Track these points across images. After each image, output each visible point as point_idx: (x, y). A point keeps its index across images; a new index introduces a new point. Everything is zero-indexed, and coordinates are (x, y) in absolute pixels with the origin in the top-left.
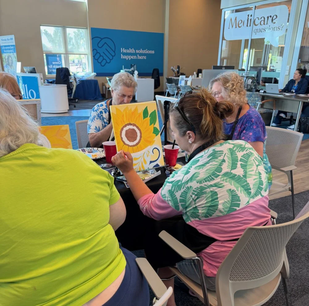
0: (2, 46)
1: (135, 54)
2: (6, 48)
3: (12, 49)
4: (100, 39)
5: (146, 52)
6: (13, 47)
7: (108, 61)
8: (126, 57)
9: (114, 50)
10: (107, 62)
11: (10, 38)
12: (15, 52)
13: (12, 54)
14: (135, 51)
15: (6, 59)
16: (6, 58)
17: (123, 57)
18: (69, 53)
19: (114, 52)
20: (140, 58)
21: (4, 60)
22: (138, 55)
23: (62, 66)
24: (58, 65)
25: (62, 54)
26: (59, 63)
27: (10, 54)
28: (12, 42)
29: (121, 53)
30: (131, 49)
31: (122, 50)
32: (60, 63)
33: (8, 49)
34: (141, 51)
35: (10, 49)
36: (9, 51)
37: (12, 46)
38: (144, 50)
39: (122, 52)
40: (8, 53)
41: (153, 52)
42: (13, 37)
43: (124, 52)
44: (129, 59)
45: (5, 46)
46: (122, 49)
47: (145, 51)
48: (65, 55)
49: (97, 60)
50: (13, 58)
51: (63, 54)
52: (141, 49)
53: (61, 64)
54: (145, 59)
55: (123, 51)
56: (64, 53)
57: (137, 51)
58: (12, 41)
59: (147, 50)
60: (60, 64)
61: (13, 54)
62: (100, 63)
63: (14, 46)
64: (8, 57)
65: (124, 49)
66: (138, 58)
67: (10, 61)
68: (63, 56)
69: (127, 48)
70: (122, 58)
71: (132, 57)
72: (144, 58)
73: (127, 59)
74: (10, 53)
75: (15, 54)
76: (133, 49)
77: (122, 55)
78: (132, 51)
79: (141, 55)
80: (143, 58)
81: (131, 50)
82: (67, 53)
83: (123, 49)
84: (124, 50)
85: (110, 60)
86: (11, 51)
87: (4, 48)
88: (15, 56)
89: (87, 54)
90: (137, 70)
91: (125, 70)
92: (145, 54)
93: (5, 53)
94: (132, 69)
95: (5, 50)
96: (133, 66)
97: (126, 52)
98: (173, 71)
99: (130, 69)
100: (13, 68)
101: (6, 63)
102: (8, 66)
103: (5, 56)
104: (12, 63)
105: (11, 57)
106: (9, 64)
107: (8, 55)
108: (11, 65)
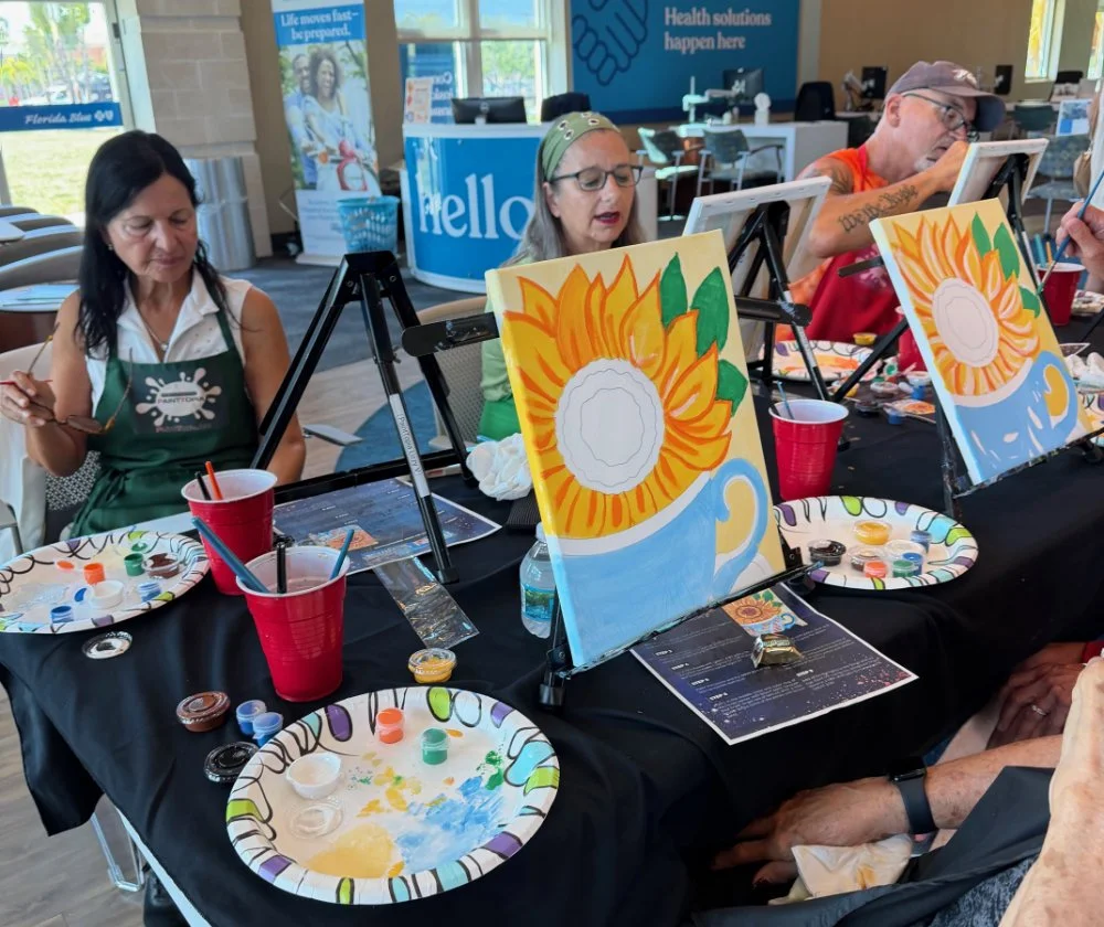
0: (285, 13)
1: (710, 31)
2: (305, 20)
3: (340, 24)
6: (347, 16)
7: (623, 62)
8: (679, 43)
9: (643, 18)
10: (618, 68)
12: (356, 36)
13: (338, 44)
14: (712, 20)
15: (298, 71)
16: (305, 62)
17: (671, 43)
18: (484, 35)
19: (643, 23)
20: (726, 43)
21: (289, 73)
22: (719, 34)
23: (455, 93)
24: (443, 88)
25: (455, 40)
26: (444, 80)
27: (325, 47)
29: (666, 28)
30: (699, 9)
31: (668, 16)
32: (447, 78)
33: (315, 26)
34: (730, 18)
35: (328, 26)
36: (321, 34)
37: (342, 9)
38: (739, 11)
39: (667, 22)
40: (314, 40)
41: (764, 20)
43: (674, 23)
44: (690, 49)
45: (298, 14)
46: (667, 10)
47: (742, 15)
48: (470, 44)
49: (586, 59)
50: (341, 65)
51: (461, 40)
52: (730, 11)
53: (453, 86)
54: (741, 46)
55: (671, 20)
56: (465, 34)
57: (718, 20)
59: (747, 11)
60: (448, 83)
61: (348, 45)
62: (596, 72)
63: (353, 8)
64: (316, 61)
65: (674, 10)
66: (719, 47)
67: (325, 78)
68: (458, 49)
69: (684, 9)
70: (667, 47)
71: (700, 44)
72: (737, 44)
73: (684, 52)
74: (328, 40)
75: (359, 47)
76: (704, 10)
77: (667, 34)
78: (697, 17)
79: (729, 31)
80: (735, 46)
81: (699, 14)
82: (475, 39)
83: (671, 12)
84: (674, 16)
85: (630, 57)
86: (334, 32)
87: (292, 21)
88: (356, 52)
89: (541, 39)
90: (763, 90)
91: (707, 93)
92: (740, 27)
93: (299, 42)
94: (738, 88)
95: (298, 28)
96: (740, 77)
97: (680, 23)
98: (848, 88)
99: (729, 88)
100: (337, 107)
101: (298, 89)
102: (309, 98)
103: (295, 54)
104: (335, 85)
105: (331, 59)
106: (315, 91)
107: (315, 50)
108: (326, 92)
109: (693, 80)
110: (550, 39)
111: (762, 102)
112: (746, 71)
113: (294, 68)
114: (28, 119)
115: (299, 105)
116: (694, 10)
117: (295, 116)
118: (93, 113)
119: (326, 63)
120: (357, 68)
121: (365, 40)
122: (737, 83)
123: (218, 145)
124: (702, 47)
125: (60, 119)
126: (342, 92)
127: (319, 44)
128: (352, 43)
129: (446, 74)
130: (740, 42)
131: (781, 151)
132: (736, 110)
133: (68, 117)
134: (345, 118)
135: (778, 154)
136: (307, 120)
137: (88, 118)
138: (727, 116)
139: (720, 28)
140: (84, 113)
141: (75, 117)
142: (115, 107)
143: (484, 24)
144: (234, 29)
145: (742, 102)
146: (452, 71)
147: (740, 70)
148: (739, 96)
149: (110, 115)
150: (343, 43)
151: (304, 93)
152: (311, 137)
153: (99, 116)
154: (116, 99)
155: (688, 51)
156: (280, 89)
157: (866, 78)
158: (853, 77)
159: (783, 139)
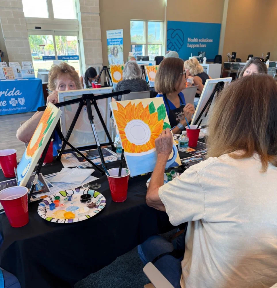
0: (109, 39)
1: (198, 43)
2: (113, 40)
3: (119, 41)
4: (173, 31)
5: (207, 40)
6: (120, 40)
7: (178, 49)
8: (191, 46)
9: (183, 40)
10: (176, 50)
11: (118, 32)
12: (121, 44)
13: (118, 45)
14: (199, 41)
15: (111, 50)
16: (112, 48)
17: (189, 46)
18: (149, 43)
20: (201, 46)
21: (109, 51)
22: (200, 44)
24: (140, 54)
25: (143, 44)
27: (116, 46)
28: (119, 35)
29: (188, 42)
30: (196, 38)
31: (188, 40)
33: (113, 42)
34: (203, 40)
36: (115, 43)
37: (119, 39)
38: (205, 39)
39: (188, 41)
40: (114, 44)
41: (211, 41)
42: (122, 31)
46: (188, 38)
47: (206, 40)
48: (146, 45)
49: (170, 49)
50: (118, 49)
51: (144, 44)
52: (203, 39)
53: (142, 54)
54: (205, 47)
55: (189, 41)
56: (145, 43)
57: (200, 41)
58: (120, 34)
59: (207, 39)
61: (120, 45)
63: (121, 38)
64: (114, 48)
65: (190, 38)
67: (116, 52)
68: (143, 46)
69: (192, 38)
70: (188, 47)
74: (117, 44)
75: (122, 46)
76: (197, 38)
77: (188, 44)
78: (195, 40)
79: (202, 43)
82: (147, 44)
83: (189, 39)
84: (190, 40)
86: (117, 43)
87: (110, 40)
88: (121, 47)
89: (161, 44)
90: (205, 56)
92: (205, 42)
93: (111, 45)
94: (200, 56)
95: (111, 42)
97: (191, 41)
98: (228, 57)
99: (199, 56)
100: (117, 58)
101: (111, 53)
103: (110, 47)
104: (117, 53)
105: (117, 48)
106: (114, 54)
107: (114, 46)
108: (116, 54)
109: (192, 54)
110: (163, 44)
111: (205, 59)
112: (202, 52)
113: (110, 49)
114: (63, 58)
115: (111, 57)
116: (195, 38)
117: (110, 59)
118: (74, 57)
119: (116, 49)
120: (121, 50)
121: (123, 45)
122: (200, 55)
123: (95, 64)
124: (196, 47)
125: (68, 58)
126: (118, 55)
127: (115, 45)
128: (121, 45)
129: (140, 51)
130: (205, 46)
132: (200, 61)
133: (70, 58)
134: (118, 59)
135: (206, 70)
136: (112, 60)
137: (73, 58)
139: (200, 42)
140: (73, 57)
141: (71, 58)
142: (78, 56)
143: (149, 41)
144: (100, 42)
145: (201, 59)
146: (142, 51)
147: (201, 52)
148: (201, 58)
149: (77, 58)
150: (119, 45)
151: (112, 54)
152: (112, 63)
153: (75, 58)
154: (78, 55)
155: (193, 47)
157: (232, 54)
158: (229, 54)
159: (207, 67)
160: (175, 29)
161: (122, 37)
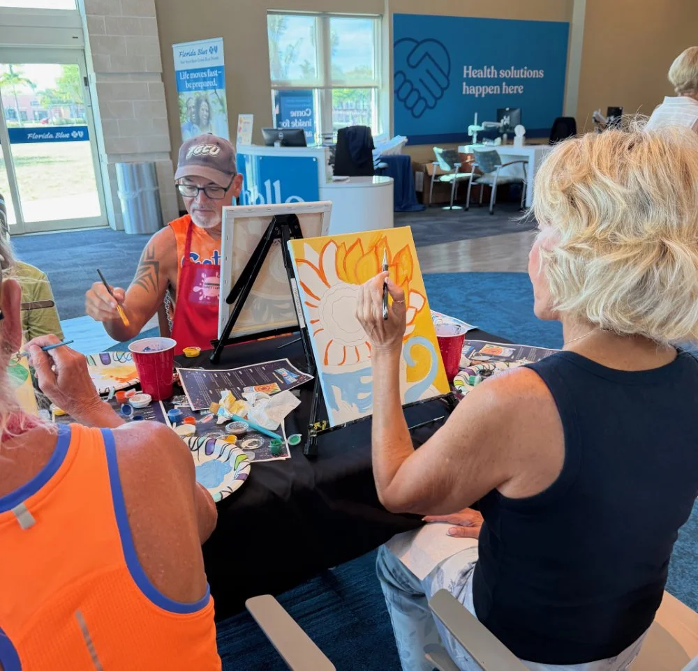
0: (182, 71)
1: (497, 82)
2: (193, 76)
3: (212, 79)
4: (414, 44)
5: (524, 73)
6: (215, 73)
7: (431, 102)
8: (474, 90)
9: (446, 73)
10: (427, 106)
11: (208, 48)
12: (220, 87)
13: (210, 91)
14: (498, 74)
15: (189, 108)
16: (193, 103)
17: (467, 90)
18: (333, 85)
19: (447, 77)
20: (508, 90)
21: (184, 110)
22: (504, 84)
25: (315, 88)
26: (305, 114)
27: (203, 93)
28: (213, 59)
29: (464, 80)
30: (489, 67)
31: (465, 72)
32: (308, 112)
33: (196, 80)
34: (513, 73)
35: (205, 79)
36: (201, 84)
37: (212, 69)
38: (520, 69)
39: (465, 76)
40: (198, 89)
41: (539, 74)
42: (218, 42)
43: (470, 76)
44: (481, 93)
45: (189, 71)
46: (465, 67)
47: (522, 71)
48: (323, 91)
49: (405, 101)
50: (212, 105)
51: (318, 88)
52: (513, 68)
53: (311, 117)
54: (520, 92)
55: (468, 74)
56: (321, 84)
57: (503, 74)
58: (214, 55)
59: (526, 68)
60: (308, 115)
61: (216, 92)
62: (412, 109)
63: (219, 68)
64: (198, 102)
65: (470, 67)
66: (504, 92)
67: (203, 113)
68: (316, 93)
69: (478, 66)
70: (464, 93)
71: (489, 90)
72: (517, 90)
73: (477, 96)
74: (205, 89)
75: (222, 93)
76: (493, 67)
77: (464, 84)
78: (489, 72)
79: (511, 82)
80: (515, 92)
81: (489, 70)
82: (328, 86)
83: (468, 69)
84: (470, 72)
85: (437, 99)
86: (208, 84)
87: (185, 76)
88: (220, 97)
89: (375, 87)
90: (521, 123)
91: (483, 124)
92: (520, 79)
93: (190, 90)
94: (505, 121)
95: (189, 81)
96: (507, 114)
97: (474, 76)
98: (596, 121)
99: (499, 121)
101: (189, 120)
102: (195, 126)
103: (187, 98)
104: (209, 118)
105: (206, 101)
106: (198, 122)
107: (198, 95)
108: (204, 122)
109: (476, 115)
110: (380, 86)
111: (520, 131)
112: (512, 110)
113: (187, 107)
114: (29, 136)
115: (190, 130)
116: (485, 67)
118: (70, 133)
119: (204, 104)
120: (221, 107)
121: (225, 89)
122: (505, 117)
123: (145, 154)
124: (491, 93)
125: (50, 136)
126: (213, 122)
127: (200, 91)
128: (217, 90)
129: (307, 110)
130: (520, 89)
131: (526, 165)
132: (505, 136)
133: (53, 135)
135: (524, 166)
137: (66, 136)
138: (498, 140)
139: (505, 79)
140: (65, 133)
141: (59, 135)
142: (85, 129)
143: (334, 76)
144: (158, 81)
145: (508, 130)
146: (312, 108)
147: (507, 109)
148: (506, 127)
149: (81, 134)
150: (213, 91)
151: (192, 123)
153: (74, 135)
154: (86, 124)
155: (480, 95)
156: (179, 120)
157: (609, 115)
158: (599, 113)
159: (528, 157)
160: (419, 40)
161: (221, 63)
